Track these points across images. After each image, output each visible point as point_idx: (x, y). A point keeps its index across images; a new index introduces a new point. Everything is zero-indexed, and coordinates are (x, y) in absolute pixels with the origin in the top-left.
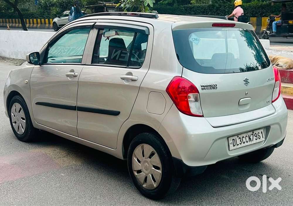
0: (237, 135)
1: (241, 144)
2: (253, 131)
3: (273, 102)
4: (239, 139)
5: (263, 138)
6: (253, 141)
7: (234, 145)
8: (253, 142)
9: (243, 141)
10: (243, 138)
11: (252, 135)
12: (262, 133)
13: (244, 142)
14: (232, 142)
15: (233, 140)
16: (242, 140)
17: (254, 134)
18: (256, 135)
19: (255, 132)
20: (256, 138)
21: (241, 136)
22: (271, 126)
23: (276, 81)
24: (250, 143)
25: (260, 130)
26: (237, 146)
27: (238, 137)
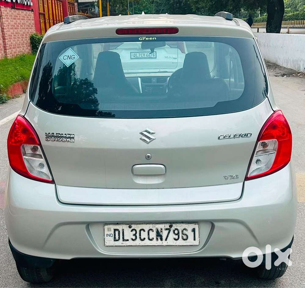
0: (130, 224)
1: (133, 240)
2: (171, 223)
3: (247, 179)
4: (132, 231)
5: (195, 240)
6: (166, 240)
7: (117, 238)
8: (164, 243)
9: (140, 235)
10: (142, 232)
11: (167, 231)
12: (194, 230)
13: (142, 238)
14: (113, 233)
15: (115, 230)
16: (138, 235)
17: (173, 229)
18: (176, 232)
19: (175, 226)
20: (176, 237)
21: (138, 228)
22: (216, 224)
23: (258, 140)
24: (159, 242)
25: (190, 225)
26: (124, 242)
27: (130, 227)
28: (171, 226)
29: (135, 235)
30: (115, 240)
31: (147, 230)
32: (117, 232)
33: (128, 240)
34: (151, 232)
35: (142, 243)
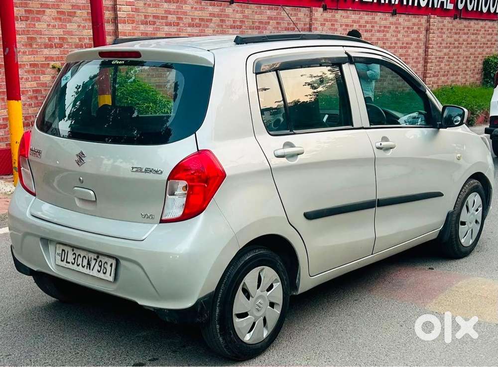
0: (73, 247)
1: (72, 263)
2: (99, 254)
3: (161, 221)
4: (73, 254)
5: (110, 275)
6: (92, 270)
7: (63, 259)
8: (91, 273)
9: (77, 260)
10: (79, 257)
12: (111, 265)
13: (78, 263)
14: (61, 253)
15: (63, 250)
17: (99, 260)
18: (100, 264)
19: (100, 258)
20: (99, 269)
21: (78, 252)
22: (122, 262)
23: (169, 179)
24: (85, 270)
25: (110, 259)
26: (67, 264)
27: (73, 251)
28: (98, 257)
29: (74, 259)
30: (62, 261)
31: (82, 256)
32: (63, 253)
33: (69, 263)
34: (84, 259)
35: (78, 268)
